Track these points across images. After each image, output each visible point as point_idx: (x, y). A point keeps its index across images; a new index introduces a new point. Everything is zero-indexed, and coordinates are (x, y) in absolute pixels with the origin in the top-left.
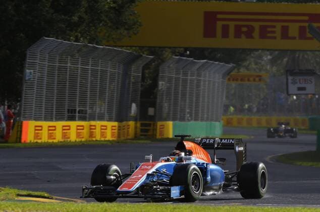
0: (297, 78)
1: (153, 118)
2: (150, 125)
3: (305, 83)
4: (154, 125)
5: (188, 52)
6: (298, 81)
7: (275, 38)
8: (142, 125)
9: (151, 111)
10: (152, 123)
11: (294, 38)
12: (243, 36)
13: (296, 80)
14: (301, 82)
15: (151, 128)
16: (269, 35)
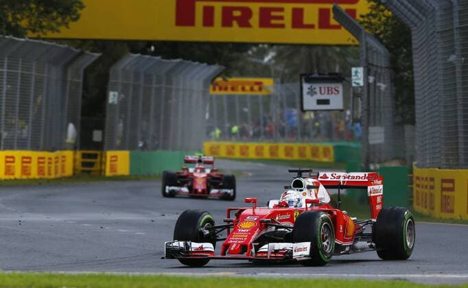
0: (317, 86)
1: (100, 146)
2: (95, 156)
3: (328, 94)
4: (103, 156)
5: (153, 48)
6: (317, 90)
7: (282, 26)
8: (84, 156)
9: (97, 136)
10: (98, 153)
11: (311, 26)
12: (235, 23)
13: (315, 88)
14: (323, 92)
15: (98, 160)
16: (273, 22)
